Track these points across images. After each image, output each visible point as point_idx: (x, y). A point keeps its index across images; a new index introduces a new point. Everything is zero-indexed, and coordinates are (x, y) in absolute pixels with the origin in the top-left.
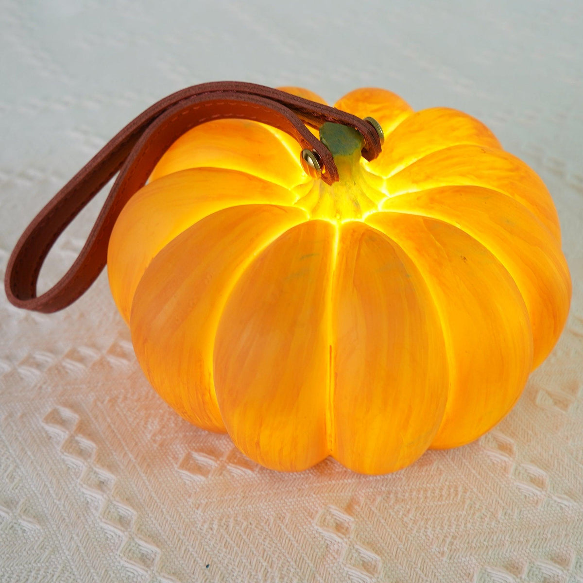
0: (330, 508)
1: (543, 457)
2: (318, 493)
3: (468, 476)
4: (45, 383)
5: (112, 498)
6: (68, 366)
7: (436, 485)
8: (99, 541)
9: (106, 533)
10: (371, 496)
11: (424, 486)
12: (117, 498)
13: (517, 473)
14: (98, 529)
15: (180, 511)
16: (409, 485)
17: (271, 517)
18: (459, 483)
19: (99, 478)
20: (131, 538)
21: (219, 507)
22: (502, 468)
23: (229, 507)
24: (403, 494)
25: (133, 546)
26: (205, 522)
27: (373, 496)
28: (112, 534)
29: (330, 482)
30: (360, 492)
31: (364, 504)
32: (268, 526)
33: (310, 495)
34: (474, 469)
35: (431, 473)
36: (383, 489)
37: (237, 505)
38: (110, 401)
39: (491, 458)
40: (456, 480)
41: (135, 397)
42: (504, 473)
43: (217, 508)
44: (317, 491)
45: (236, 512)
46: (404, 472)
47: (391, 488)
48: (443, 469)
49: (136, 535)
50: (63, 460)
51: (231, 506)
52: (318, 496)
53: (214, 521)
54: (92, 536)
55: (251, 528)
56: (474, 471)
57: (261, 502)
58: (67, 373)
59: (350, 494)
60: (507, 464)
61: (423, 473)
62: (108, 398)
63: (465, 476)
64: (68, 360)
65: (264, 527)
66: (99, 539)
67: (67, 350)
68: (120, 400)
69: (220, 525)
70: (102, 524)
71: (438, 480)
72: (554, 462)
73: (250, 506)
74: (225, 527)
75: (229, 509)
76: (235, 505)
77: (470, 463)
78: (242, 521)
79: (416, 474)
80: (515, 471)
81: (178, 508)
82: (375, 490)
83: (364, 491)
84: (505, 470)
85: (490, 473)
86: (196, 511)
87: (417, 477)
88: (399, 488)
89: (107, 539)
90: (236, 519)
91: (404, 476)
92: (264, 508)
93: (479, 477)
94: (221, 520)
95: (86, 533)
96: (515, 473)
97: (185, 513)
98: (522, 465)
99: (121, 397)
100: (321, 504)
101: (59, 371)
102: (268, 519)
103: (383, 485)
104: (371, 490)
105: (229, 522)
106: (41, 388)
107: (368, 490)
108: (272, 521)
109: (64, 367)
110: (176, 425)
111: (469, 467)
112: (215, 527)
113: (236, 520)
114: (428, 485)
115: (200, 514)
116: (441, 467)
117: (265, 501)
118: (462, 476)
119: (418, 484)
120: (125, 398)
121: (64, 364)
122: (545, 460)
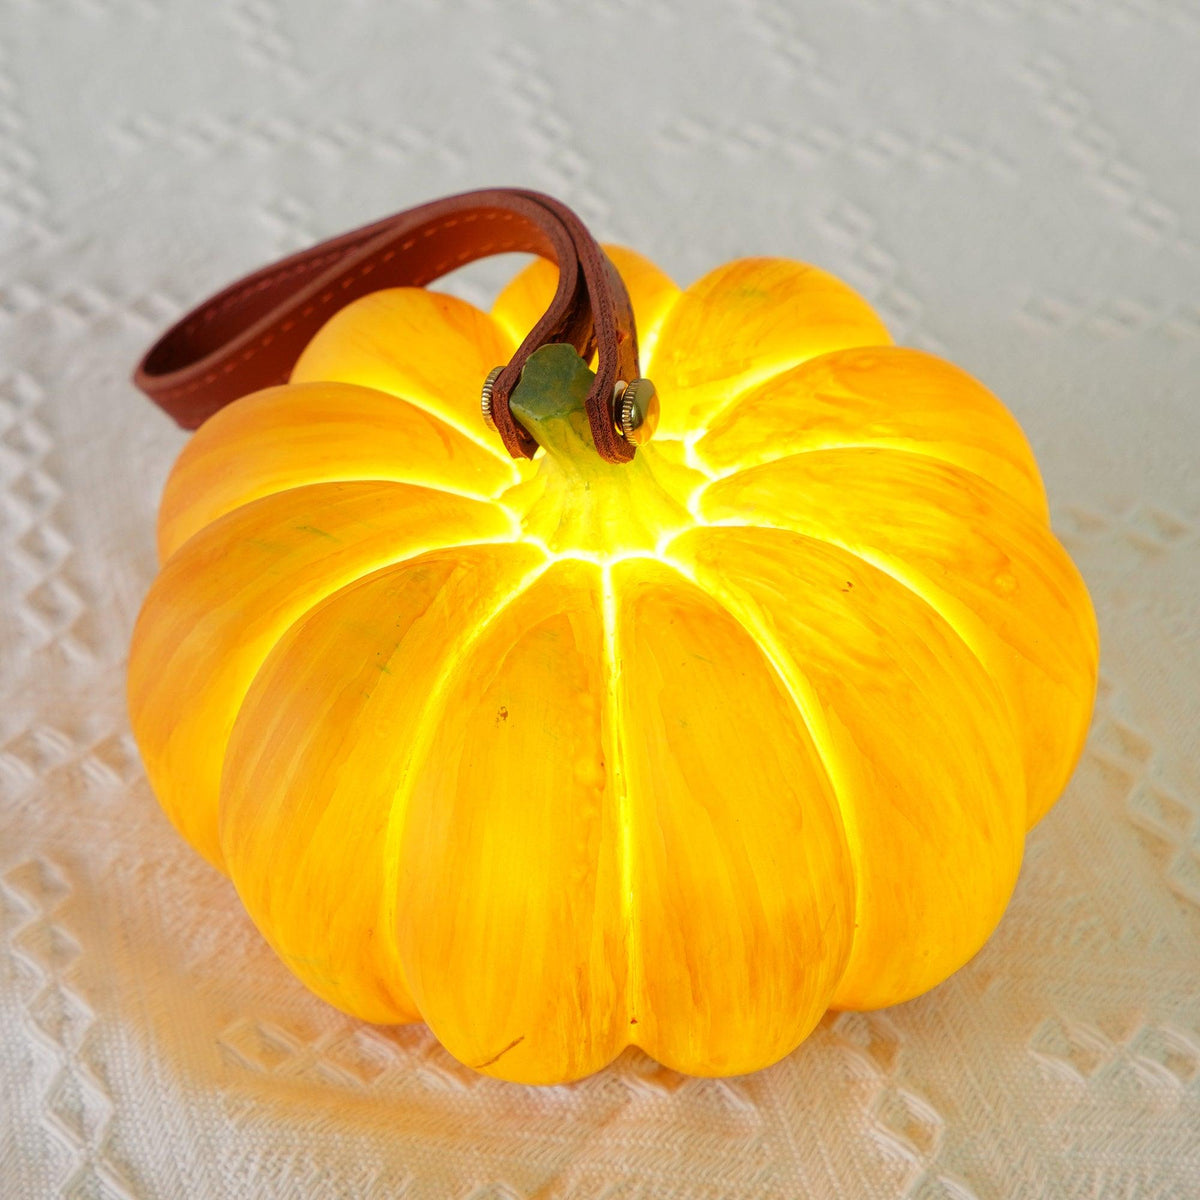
0: (500, 1187)
1: (995, 1170)
2: (485, 1151)
3: (816, 1179)
4: (36, 800)
5: (72, 1064)
6: (92, 772)
7: (742, 1184)
8: (31, 1158)
9: (48, 1141)
10: (595, 1179)
11: (715, 1180)
12: (84, 1066)
13: (924, 1191)
14: (36, 1129)
15: (195, 1115)
16: (683, 1172)
17: (373, 1170)
18: (791, 1191)
19: (65, 1007)
20: (89, 1165)
21: (274, 1125)
22: (895, 1173)
23: (295, 1128)
24: (664, 1189)
25: (90, 1182)
26: (236, 1152)
27: (598, 1181)
28: (58, 1146)
29: (518, 1134)
30: (575, 1167)
31: (574, 1194)
32: (362, 1189)
33: (467, 1150)
34: (834, 1165)
35: (741, 1156)
36: (626, 1168)
37: (313, 1129)
38: (143, 868)
39: (879, 1146)
40: (788, 1184)
41: (193, 873)
42: (896, 1187)
43: (270, 1125)
44: (485, 1147)
45: (306, 1142)
46: (685, 1141)
47: (642, 1170)
48: (768, 1153)
49: (100, 1159)
50: (12, 959)
51: (299, 1128)
52: (485, 1156)
53: (256, 1154)
54: (20, 1144)
55: (325, 1186)
56: (830, 1171)
57: (365, 1134)
58: (85, 786)
59: (553, 1167)
60: (910, 1167)
61: (724, 1154)
62: (140, 862)
63: (810, 1178)
64: (95, 760)
65: (354, 1189)
66: (30, 1153)
67: (101, 737)
68: (162, 871)
69: (263, 1167)
70: (44, 1123)
71: (747, 1176)
72: (1013, 1188)
73: (337, 1136)
74: (273, 1171)
75: (294, 1133)
76: (309, 1128)
77: (830, 1150)
78: (312, 1165)
79: (708, 1151)
80: (922, 1187)
81: (192, 1108)
82: (608, 1168)
83: (583, 1166)
84: (899, 1180)
85: (864, 1179)
86: (227, 1122)
87: (709, 1157)
88: (659, 1173)
89: (46, 1155)
90: (301, 1157)
91: (681, 1148)
92: (365, 1146)
93: (836, 1185)
94: (269, 1153)
95: (11, 1135)
96: (919, 1192)
97: (203, 1122)
98: (941, 1178)
99: (167, 864)
100: (484, 1176)
101: (71, 781)
102: (365, 1175)
103: (627, 1161)
104: (600, 1167)
105: (285, 1161)
106: (25, 809)
107: (592, 1166)
108: (373, 1179)
109: (83, 773)
110: (248, 951)
111: (826, 1159)
112: (254, 1168)
113: (302, 1161)
114: (724, 1181)
115: (232, 1132)
116: (766, 1146)
117: (374, 1134)
118: (804, 1178)
119: (704, 1174)
120: (174, 870)
121: (87, 767)
122: (997, 1177)
